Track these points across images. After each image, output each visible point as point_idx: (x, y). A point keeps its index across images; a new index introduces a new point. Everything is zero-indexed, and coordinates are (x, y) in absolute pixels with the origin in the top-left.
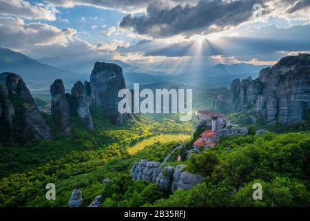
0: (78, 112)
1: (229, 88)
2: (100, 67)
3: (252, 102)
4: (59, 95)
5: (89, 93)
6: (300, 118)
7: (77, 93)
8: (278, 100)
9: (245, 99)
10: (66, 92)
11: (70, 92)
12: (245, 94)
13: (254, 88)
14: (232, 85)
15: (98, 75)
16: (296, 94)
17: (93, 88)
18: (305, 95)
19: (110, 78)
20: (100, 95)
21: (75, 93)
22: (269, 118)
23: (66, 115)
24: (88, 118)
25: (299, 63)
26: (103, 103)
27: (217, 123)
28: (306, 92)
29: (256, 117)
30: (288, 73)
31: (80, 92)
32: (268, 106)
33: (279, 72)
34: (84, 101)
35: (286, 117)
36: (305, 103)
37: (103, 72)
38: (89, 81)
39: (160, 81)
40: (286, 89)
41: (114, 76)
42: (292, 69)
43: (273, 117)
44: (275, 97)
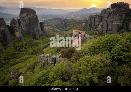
0: (15, 34)
1: (87, 20)
2: (24, 11)
3: (97, 25)
4: (4, 26)
5: (20, 25)
6: (116, 31)
7: (13, 25)
8: (108, 24)
9: (94, 24)
10: (7, 25)
11: (9, 25)
12: (94, 22)
13: (98, 19)
14: (89, 18)
15: (23, 15)
16: (115, 21)
17: (22, 22)
18: (119, 21)
19: (30, 17)
20: (26, 25)
21: (12, 25)
22: (104, 32)
23: (9, 36)
24: (21, 37)
25: (117, 7)
26: (28, 29)
27: (81, 35)
28: (119, 20)
29: (99, 32)
30: (112, 11)
31: (15, 24)
32: (103, 27)
33: (109, 11)
34: (17, 29)
35: (110, 31)
36: (118, 25)
37: (26, 13)
38: (19, 18)
39: (56, 18)
40: (111, 19)
41: (32, 16)
42: (114, 9)
43: (105, 32)
44: (107, 23)
